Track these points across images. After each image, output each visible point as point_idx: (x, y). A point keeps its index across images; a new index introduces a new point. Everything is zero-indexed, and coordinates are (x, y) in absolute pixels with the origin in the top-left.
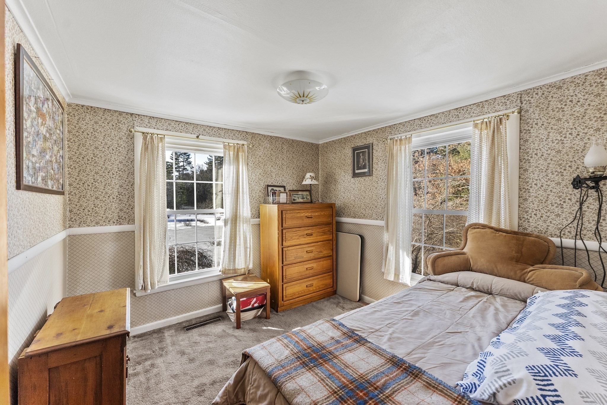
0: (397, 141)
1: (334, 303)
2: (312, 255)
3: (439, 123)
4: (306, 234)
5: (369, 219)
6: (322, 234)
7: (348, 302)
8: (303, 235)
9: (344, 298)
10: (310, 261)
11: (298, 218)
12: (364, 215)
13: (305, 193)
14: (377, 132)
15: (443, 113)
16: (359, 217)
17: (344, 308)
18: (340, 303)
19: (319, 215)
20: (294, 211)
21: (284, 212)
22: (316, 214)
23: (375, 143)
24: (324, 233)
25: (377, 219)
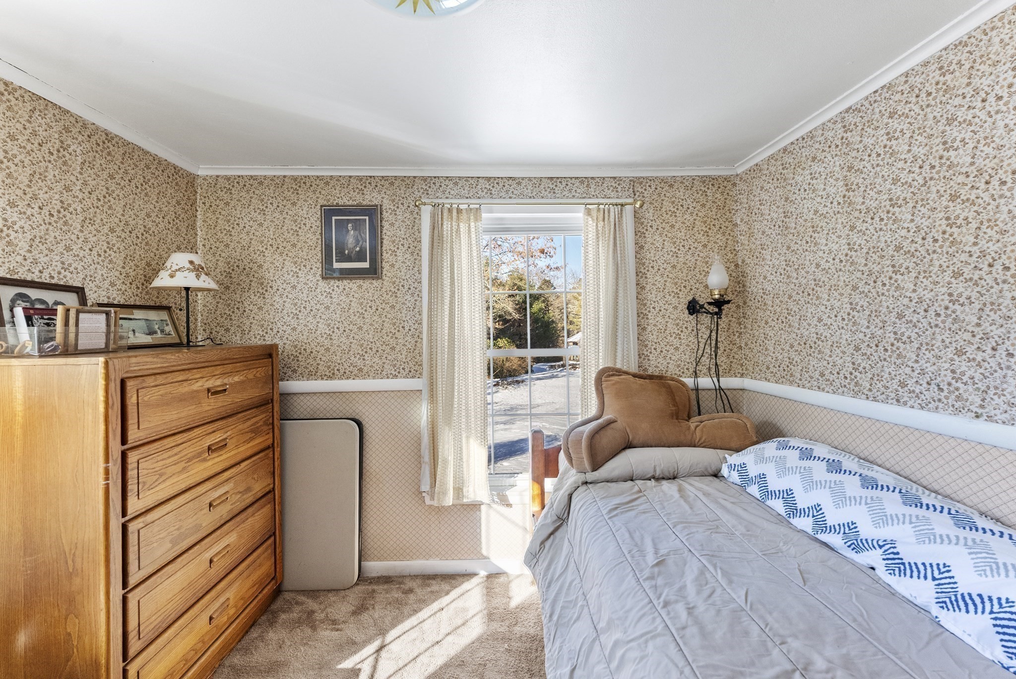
0: (450, 210)
1: (299, 622)
2: (223, 511)
3: (522, 195)
4: (209, 448)
5: (374, 378)
6: (250, 435)
7: (332, 598)
8: (200, 454)
9: (313, 593)
10: (219, 532)
11: (182, 399)
12: (360, 370)
13: (153, 315)
14: (392, 184)
15: (530, 179)
16: (346, 376)
17: (334, 622)
18: (313, 612)
19: (242, 383)
20: (170, 378)
21: (130, 384)
22: (236, 379)
23: (387, 204)
24: (255, 431)
25: (396, 376)
